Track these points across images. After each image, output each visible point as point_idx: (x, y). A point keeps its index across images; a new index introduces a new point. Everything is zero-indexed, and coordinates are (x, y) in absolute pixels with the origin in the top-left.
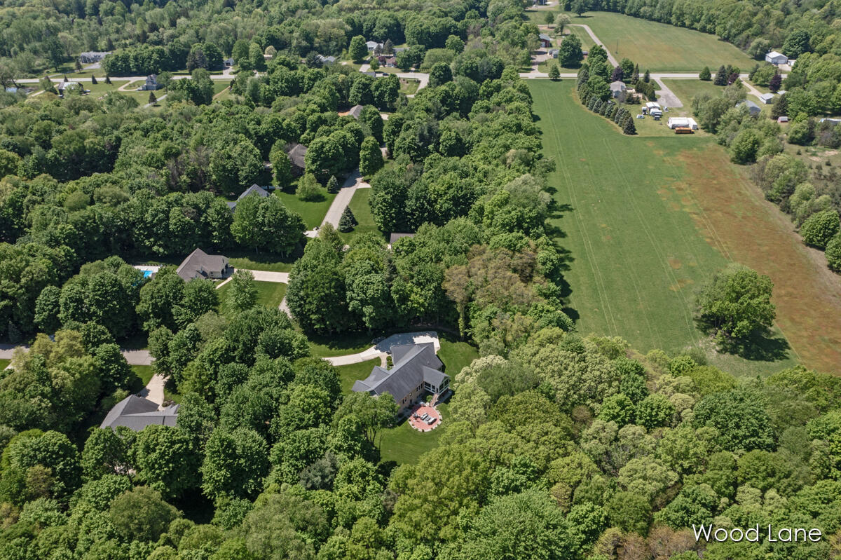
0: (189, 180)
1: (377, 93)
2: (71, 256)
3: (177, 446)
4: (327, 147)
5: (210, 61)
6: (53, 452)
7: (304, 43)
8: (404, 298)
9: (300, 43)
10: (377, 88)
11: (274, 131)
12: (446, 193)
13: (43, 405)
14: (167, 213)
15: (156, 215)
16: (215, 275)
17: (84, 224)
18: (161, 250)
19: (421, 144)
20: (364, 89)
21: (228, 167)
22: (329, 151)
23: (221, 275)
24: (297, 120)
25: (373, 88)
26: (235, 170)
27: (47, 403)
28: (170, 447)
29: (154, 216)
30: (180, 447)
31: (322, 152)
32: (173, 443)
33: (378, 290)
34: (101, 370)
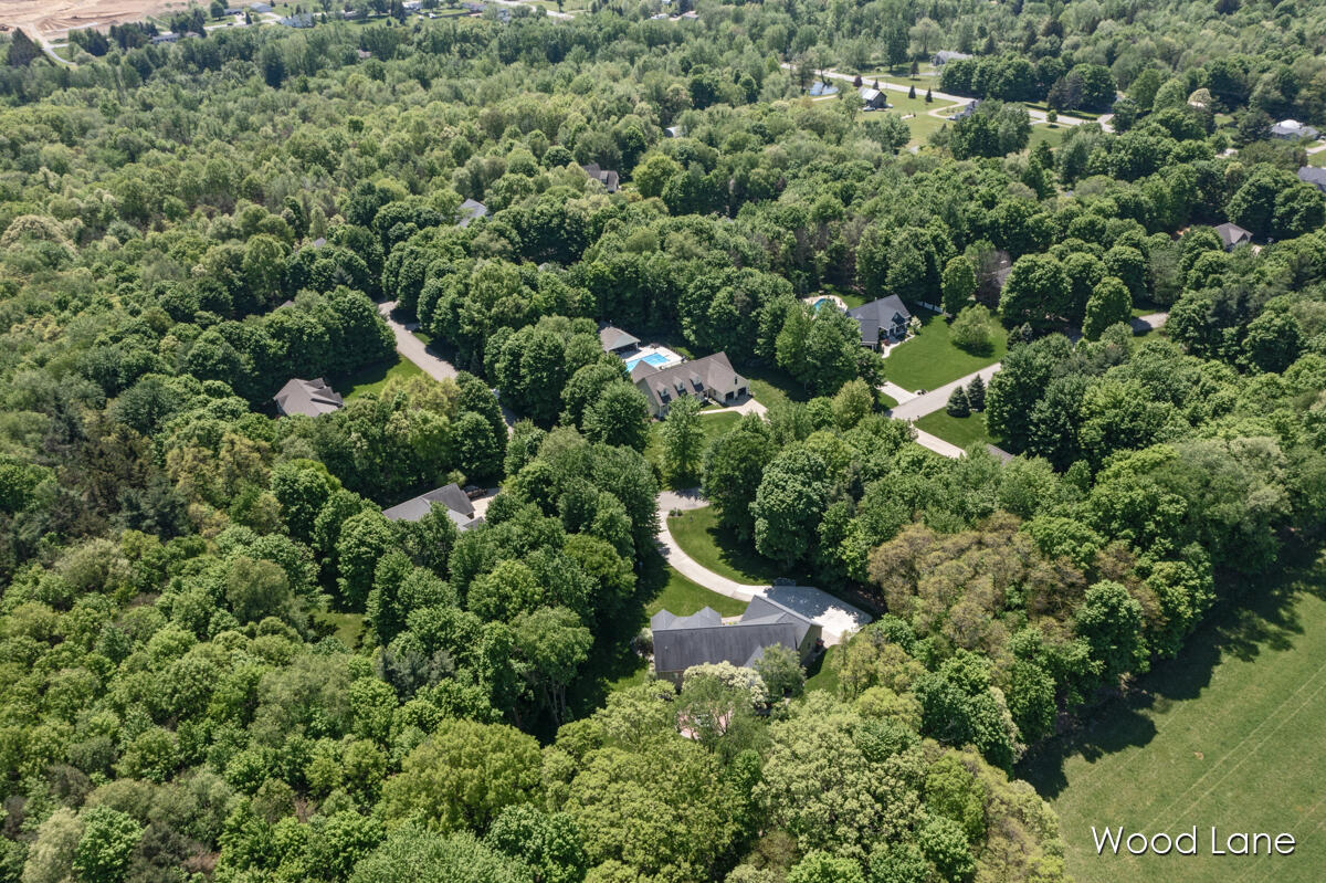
0: (826, 260)
1: (1282, 210)
2: (589, 304)
3: (363, 549)
4: (1038, 273)
5: (1090, 94)
6: (296, 491)
7: (1276, 94)
8: (836, 538)
9: (1268, 92)
10: (1289, 199)
11: (1005, 226)
12: (1102, 413)
13: (359, 445)
14: (715, 290)
15: (701, 288)
16: (717, 397)
17: (622, 270)
18: (692, 338)
19: (1210, 320)
20: (1256, 197)
21: (878, 257)
22: (1038, 281)
23: (723, 400)
24: (1060, 219)
25: (1279, 199)
26: (885, 265)
27: (365, 444)
28: (358, 546)
29: (698, 288)
30: (366, 552)
31: (1026, 279)
32: (362, 543)
33: (783, 502)
34: (455, 441)
